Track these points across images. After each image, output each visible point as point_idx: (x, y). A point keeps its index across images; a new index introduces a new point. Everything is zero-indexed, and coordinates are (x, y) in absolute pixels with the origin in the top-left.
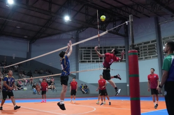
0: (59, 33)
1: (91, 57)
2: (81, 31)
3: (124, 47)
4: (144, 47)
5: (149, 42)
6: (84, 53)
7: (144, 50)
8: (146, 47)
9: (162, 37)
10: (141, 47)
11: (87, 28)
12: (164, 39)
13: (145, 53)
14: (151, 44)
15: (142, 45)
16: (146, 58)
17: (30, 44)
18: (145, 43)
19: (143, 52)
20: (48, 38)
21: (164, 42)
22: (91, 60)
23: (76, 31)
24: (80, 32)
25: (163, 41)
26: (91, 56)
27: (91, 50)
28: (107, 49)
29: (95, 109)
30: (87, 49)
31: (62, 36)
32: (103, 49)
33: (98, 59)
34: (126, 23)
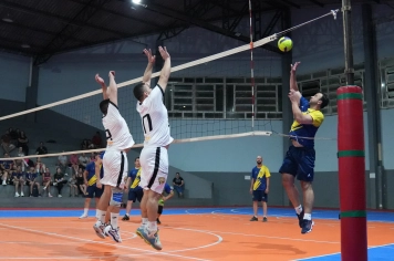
0: (112, 40)
1: (194, 105)
2: (170, 34)
3: (279, 80)
4: (332, 81)
6: (176, 94)
7: (332, 90)
8: (337, 81)
10: (324, 83)
12: (384, 62)
13: (332, 97)
15: (327, 78)
16: (335, 111)
17: (34, 64)
18: (334, 72)
19: (328, 93)
20: (83, 52)
21: (383, 71)
22: (194, 111)
23: (156, 36)
24: (168, 38)
25: (380, 68)
26: (194, 102)
27: (194, 85)
28: (235, 85)
29: (221, 239)
30: (183, 83)
31: (118, 45)
32: (224, 84)
33: (211, 108)
34: (332, 15)
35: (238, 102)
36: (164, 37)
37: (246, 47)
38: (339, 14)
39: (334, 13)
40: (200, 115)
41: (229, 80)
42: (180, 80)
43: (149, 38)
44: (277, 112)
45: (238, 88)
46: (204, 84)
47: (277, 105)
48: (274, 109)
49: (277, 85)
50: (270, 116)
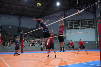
2: (67, 11)
6: (69, 24)
11: (71, 9)
20: (48, 16)
23: (64, 11)
26: (73, 26)
27: (73, 22)
29: (77, 57)
30: (71, 21)
31: (55, 14)
32: (80, 21)
33: (78, 27)
34: (96, 4)
35: (84, 25)
36: (66, 11)
37: (78, 13)
38: (97, 3)
39: (96, 3)
40: (75, 29)
41: (81, 20)
42: (70, 21)
43: (62, 12)
44: (93, 27)
45: (84, 22)
46: (75, 21)
47: (93, 25)
48: (92, 26)
49: (93, 20)
50: (92, 28)
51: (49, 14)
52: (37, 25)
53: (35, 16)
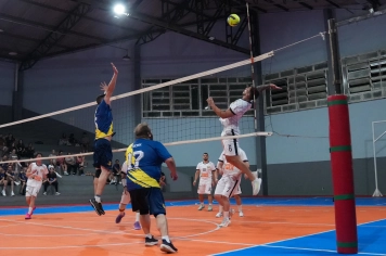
1: (171, 105)
2: (147, 39)
3: (250, 79)
4: (298, 79)
5: (309, 69)
6: (154, 94)
7: (299, 87)
8: (303, 79)
9: (342, 57)
10: (291, 81)
12: (345, 61)
13: (299, 94)
14: (314, 72)
15: (294, 76)
16: (303, 106)
17: (20, 70)
18: (300, 71)
19: (295, 91)
21: (344, 69)
22: (172, 110)
24: (145, 42)
25: (343, 66)
27: (171, 86)
28: (209, 85)
32: (200, 84)
33: (188, 107)
36: (142, 41)
37: (248, 62)
39: (321, 34)
40: (177, 114)
41: (204, 81)
45: (212, 88)
46: (180, 85)
51: (70, 49)
52: (14, 93)
53: (12, 54)
